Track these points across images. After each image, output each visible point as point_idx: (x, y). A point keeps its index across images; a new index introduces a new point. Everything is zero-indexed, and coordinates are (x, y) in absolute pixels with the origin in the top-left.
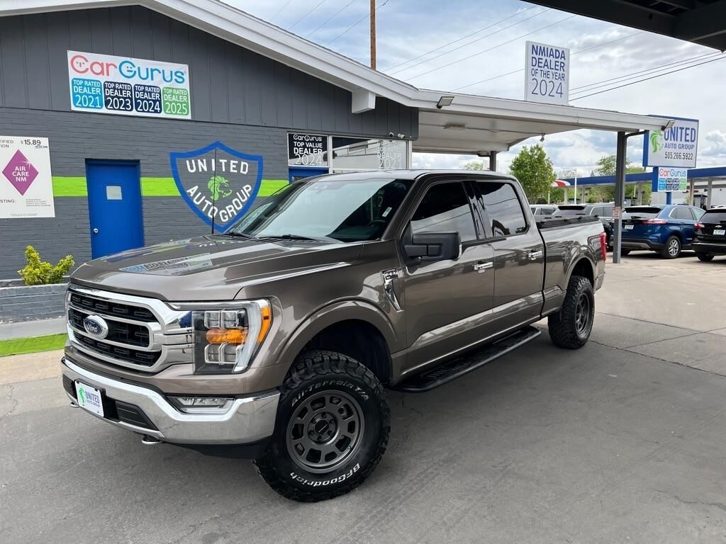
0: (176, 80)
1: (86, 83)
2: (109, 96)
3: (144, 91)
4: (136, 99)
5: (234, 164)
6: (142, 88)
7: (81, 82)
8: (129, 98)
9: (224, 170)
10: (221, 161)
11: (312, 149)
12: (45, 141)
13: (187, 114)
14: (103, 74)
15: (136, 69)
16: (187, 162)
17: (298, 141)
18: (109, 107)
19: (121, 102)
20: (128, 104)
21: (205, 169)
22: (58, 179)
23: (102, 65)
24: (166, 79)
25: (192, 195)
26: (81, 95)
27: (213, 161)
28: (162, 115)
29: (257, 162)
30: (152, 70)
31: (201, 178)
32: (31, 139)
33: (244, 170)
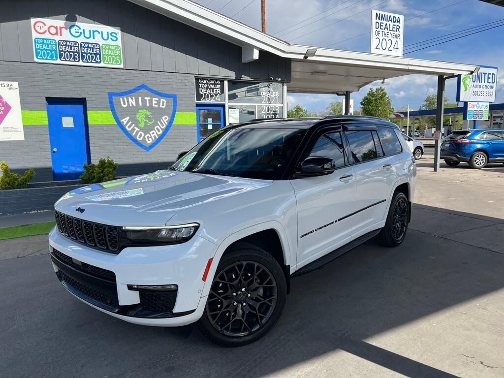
0: (111, 39)
1: (45, 41)
2: (62, 51)
3: (88, 47)
4: (82, 53)
5: (155, 101)
6: (86, 45)
7: (41, 41)
8: (77, 52)
9: (148, 105)
10: (146, 98)
11: (213, 89)
12: (15, 84)
13: (120, 64)
14: (57, 35)
15: (82, 31)
16: (121, 99)
17: (202, 83)
18: (62, 59)
19: (71, 55)
20: (77, 57)
21: (135, 105)
22: (27, 112)
23: (56, 28)
24: (104, 38)
25: (125, 124)
26: (42, 50)
27: (140, 98)
28: (102, 65)
29: (172, 99)
30: (94, 32)
31: (132, 111)
32: (6, 83)
33: (163, 105)
